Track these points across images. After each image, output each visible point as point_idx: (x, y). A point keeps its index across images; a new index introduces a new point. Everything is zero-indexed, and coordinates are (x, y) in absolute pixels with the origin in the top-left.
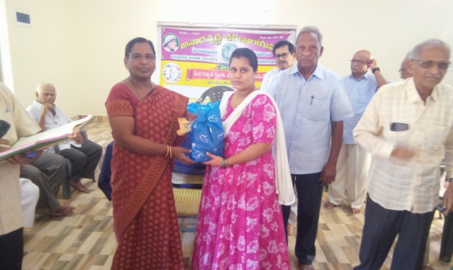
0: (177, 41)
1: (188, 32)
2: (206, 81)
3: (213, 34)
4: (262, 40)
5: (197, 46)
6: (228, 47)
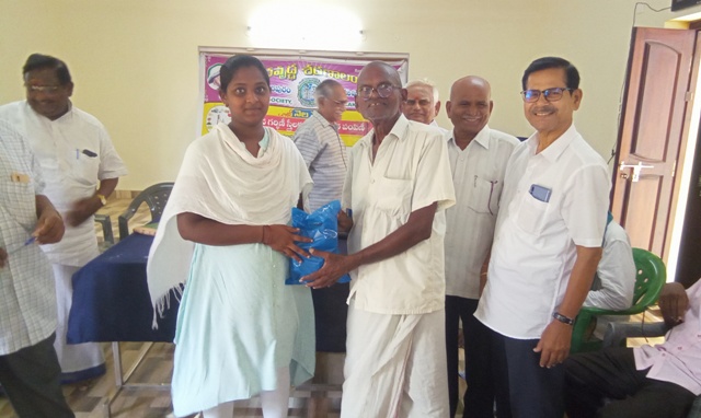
3: (284, 64)
6: (307, 85)
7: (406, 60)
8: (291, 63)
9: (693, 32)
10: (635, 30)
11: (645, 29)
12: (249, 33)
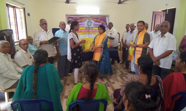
2: (82, 33)
4: (99, 19)
6: (88, 22)
7: (109, 16)
8: (85, 17)
9: (163, 12)
10: (153, 12)
11: (155, 12)
12: (77, 11)
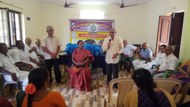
0: (76, 25)
1: (79, 22)
3: (87, 22)
5: (82, 26)
6: (92, 27)
8: (89, 22)
10: (160, 16)
